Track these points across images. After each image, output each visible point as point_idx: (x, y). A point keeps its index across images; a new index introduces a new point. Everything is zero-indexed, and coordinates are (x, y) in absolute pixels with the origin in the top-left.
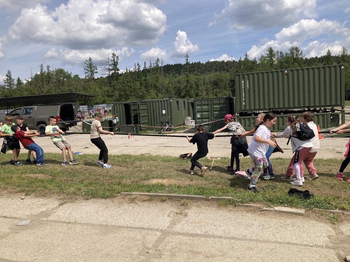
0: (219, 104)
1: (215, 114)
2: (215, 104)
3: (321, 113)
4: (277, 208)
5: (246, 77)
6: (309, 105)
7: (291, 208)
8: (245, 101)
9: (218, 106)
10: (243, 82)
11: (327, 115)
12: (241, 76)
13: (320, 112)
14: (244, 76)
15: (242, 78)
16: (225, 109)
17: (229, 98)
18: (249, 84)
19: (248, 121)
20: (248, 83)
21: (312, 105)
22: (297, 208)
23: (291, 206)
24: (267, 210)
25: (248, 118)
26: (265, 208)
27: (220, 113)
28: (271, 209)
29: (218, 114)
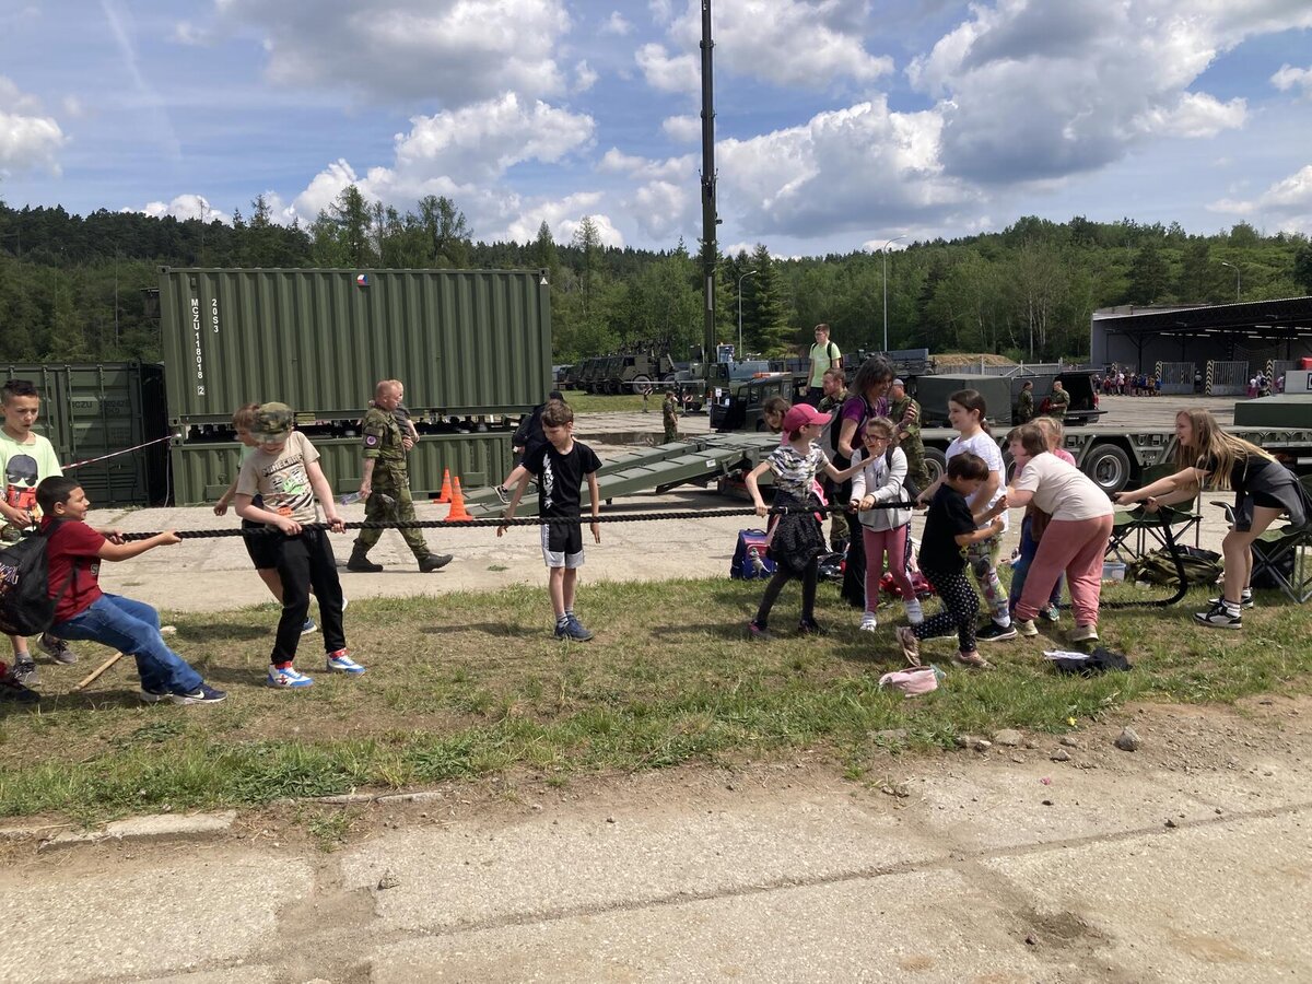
0: (95, 389)
1: (78, 429)
2: (74, 388)
3: (483, 433)
4: (116, 829)
5: (207, 283)
6: (445, 403)
7: (184, 813)
8: (205, 381)
9: (93, 399)
10: (195, 302)
11: (501, 439)
12: (186, 280)
13: (481, 429)
14: (198, 281)
15: (192, 287)
16: (123, 410)
17: (138, 366)
18: (219, 315)
19: (220, 457)
20: (215, 311)
21: (454, 404)
22: (208, 811)
23: (188, 807)
24: (72, 844)
25: (218, 451)
26: (62, 838)
27: (100, 425)
28: (91, 836)
29: (90, 429)
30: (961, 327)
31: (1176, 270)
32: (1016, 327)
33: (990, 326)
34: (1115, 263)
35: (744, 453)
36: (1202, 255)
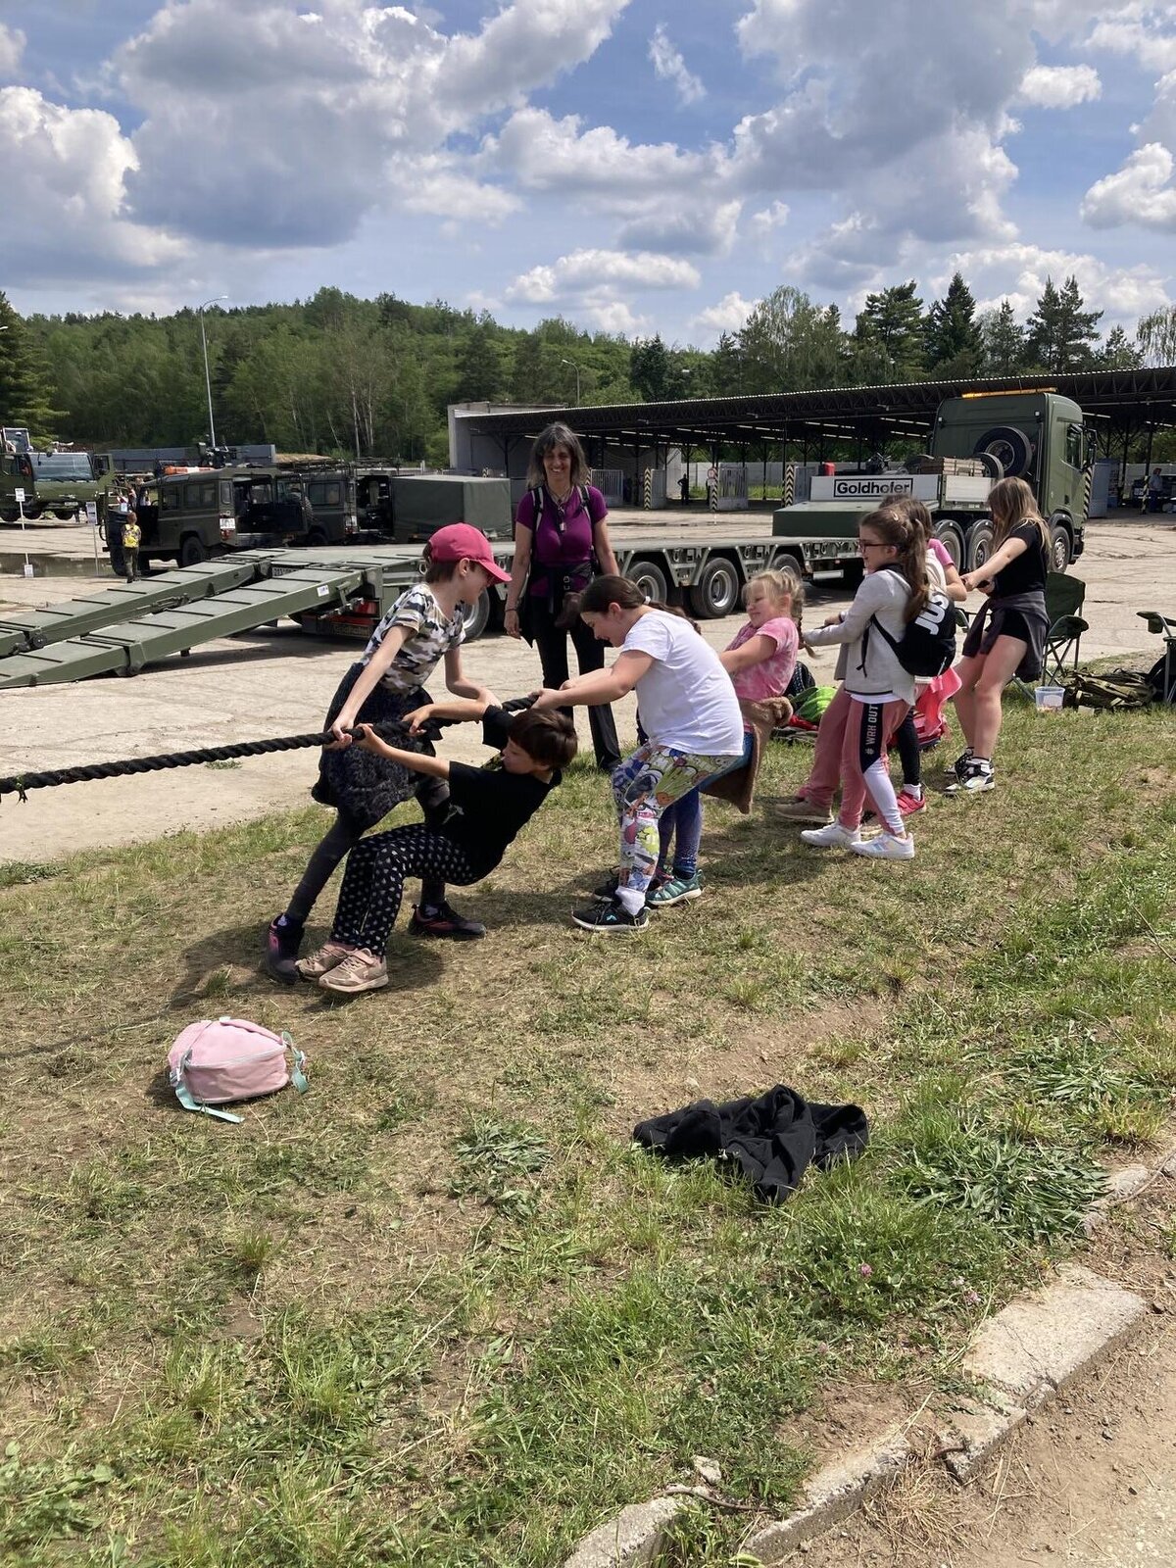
30: (270, 420)
31: (508, 363)
32: (338, 423)
33: (307, 421)
34: (437, 352)
35: (364, 576)
36: (534, 350)
